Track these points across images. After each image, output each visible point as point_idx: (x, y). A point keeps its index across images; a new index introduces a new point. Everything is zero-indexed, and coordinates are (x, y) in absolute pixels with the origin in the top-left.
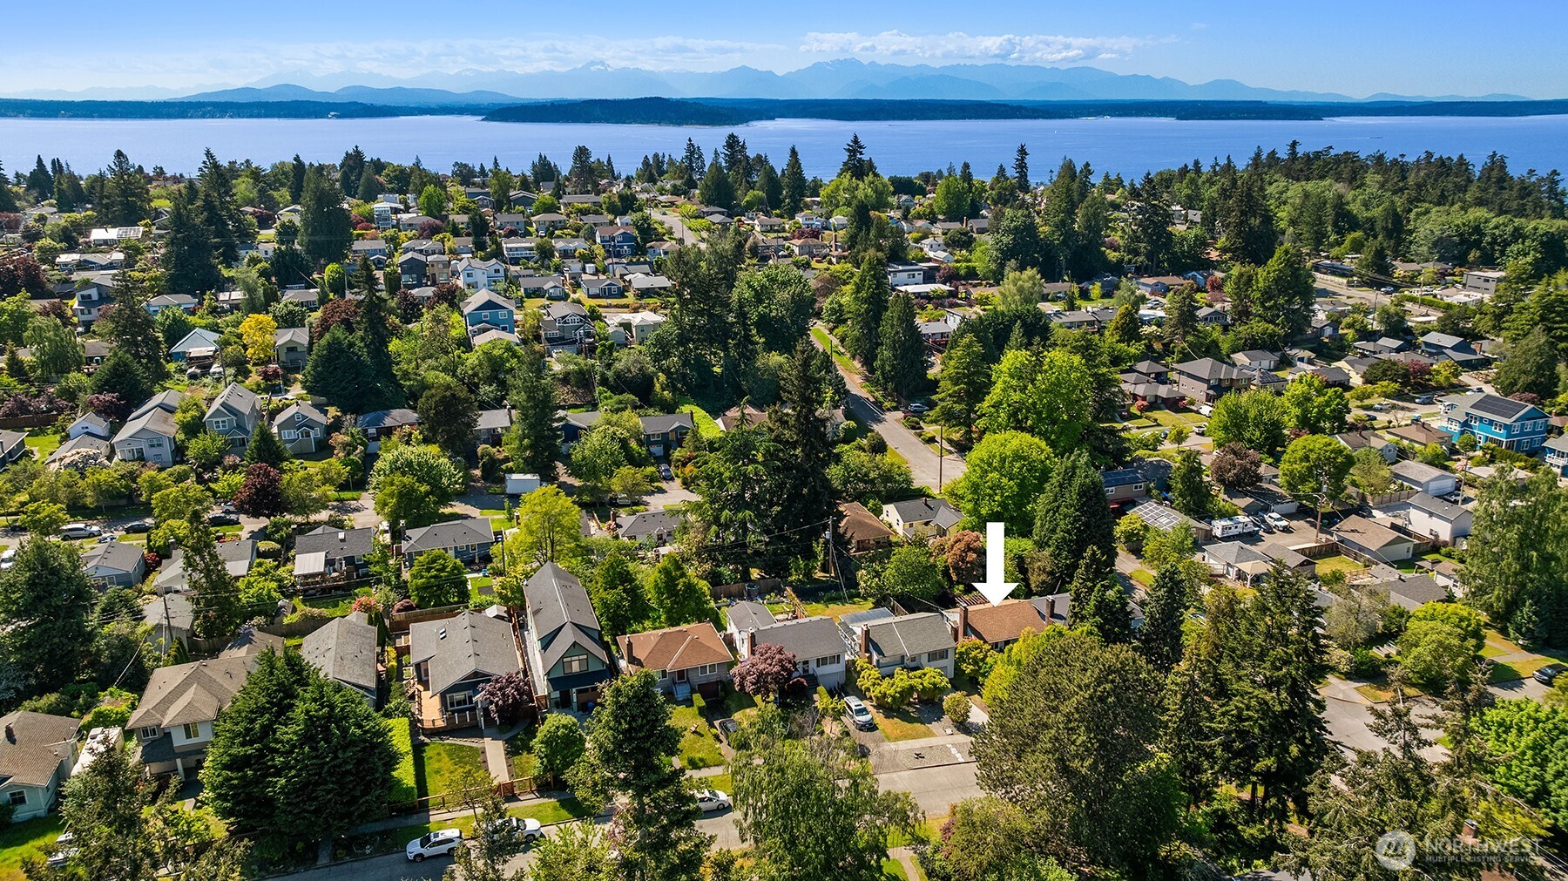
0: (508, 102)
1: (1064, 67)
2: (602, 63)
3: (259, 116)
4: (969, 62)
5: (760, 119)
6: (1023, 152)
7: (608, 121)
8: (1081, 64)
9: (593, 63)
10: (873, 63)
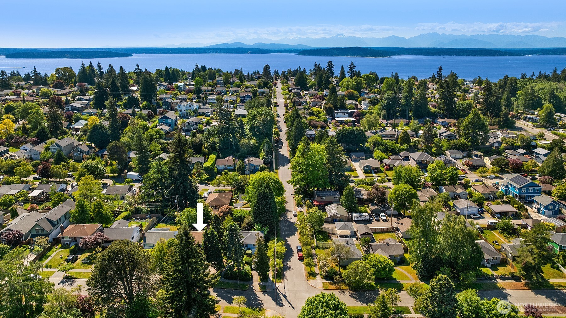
0: (307, 48)
1: (523, 35)
2: (342, 34)
3: (227, 53)
4: (482, 34)
5: (394, 55)
6: (440, 69)
7: (339, 55)
8: (531, 34)
9: (339, 35)
10: (443, 34)
